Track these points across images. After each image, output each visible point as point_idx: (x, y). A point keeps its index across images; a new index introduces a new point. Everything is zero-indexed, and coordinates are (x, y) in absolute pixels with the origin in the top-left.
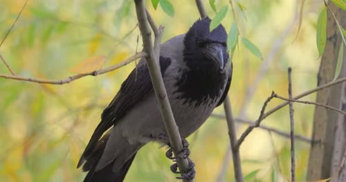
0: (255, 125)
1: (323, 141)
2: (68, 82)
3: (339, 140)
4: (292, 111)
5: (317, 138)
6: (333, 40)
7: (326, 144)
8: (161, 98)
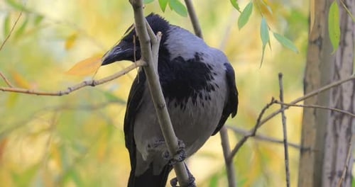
0: (250, 134)
1: (312, 148)
2: (67, 93)
3: (329, 146)
4: (284, 119)
5: (306, 146)
6: (318, 43)
7: (315, 151)
8: (160, 108)
